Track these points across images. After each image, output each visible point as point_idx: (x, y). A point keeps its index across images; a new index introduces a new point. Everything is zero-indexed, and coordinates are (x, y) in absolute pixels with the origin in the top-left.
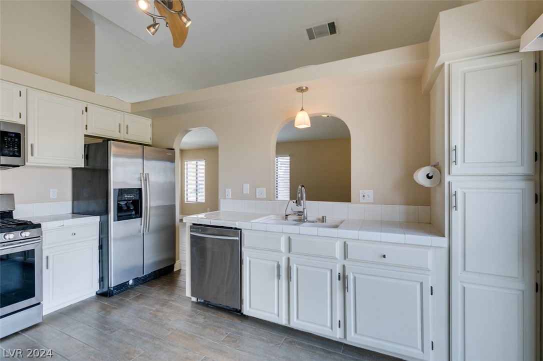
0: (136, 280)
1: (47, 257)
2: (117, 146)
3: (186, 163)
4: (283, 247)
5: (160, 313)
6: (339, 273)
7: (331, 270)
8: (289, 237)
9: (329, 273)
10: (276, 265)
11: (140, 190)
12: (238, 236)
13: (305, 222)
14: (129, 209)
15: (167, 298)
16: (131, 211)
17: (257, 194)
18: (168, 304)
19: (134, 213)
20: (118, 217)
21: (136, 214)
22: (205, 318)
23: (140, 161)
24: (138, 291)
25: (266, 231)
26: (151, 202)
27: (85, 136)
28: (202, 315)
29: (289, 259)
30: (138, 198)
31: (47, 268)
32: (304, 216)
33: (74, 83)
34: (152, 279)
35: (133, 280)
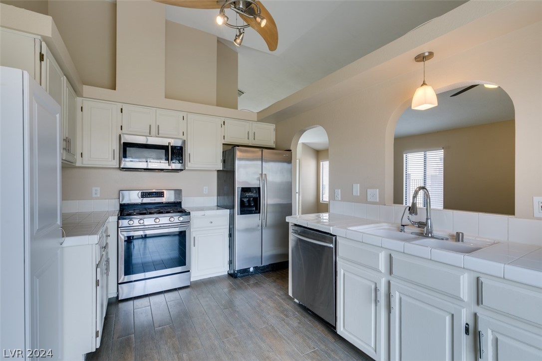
0: (256, 268)
1: (194, 238)
2: (241, 151)
3: (321, 163)
4: (382, 266)
5: (264, 304)
6: (467, 324)
7: (453, 315)
8: (390, 255)
9: (448, 319)
10: (373, 287)
11: (259, 188)
12: (332, 243)
13: (428, 237)
14: (250, 206)
15: (275, 292)
16: (252, 207)
17: (369, 197)
18: (274, 298)
19: (254, 209)
20: (241, 211)
21: (256, 209)
22: (299, 323)
23: (260, 163)
24: (256, 279)
25: (362, 242)
26: (268, 200)
27: (223, 144)
28: (298, 319)
29: (389, 283)
30: (258, 196)
31: (194, 246)
32: (427, 229)
33: (219, 104)
34: (270, 271)
35: (253, 268)
